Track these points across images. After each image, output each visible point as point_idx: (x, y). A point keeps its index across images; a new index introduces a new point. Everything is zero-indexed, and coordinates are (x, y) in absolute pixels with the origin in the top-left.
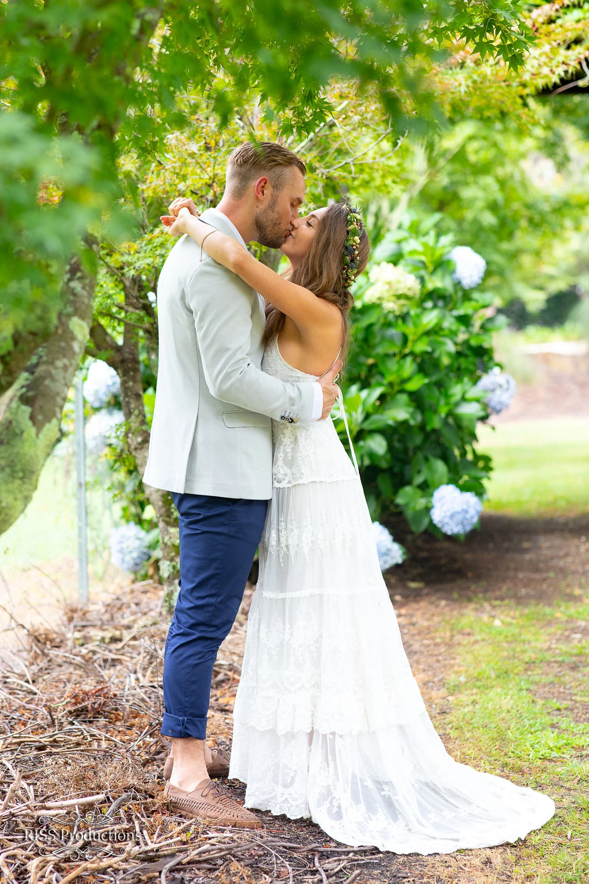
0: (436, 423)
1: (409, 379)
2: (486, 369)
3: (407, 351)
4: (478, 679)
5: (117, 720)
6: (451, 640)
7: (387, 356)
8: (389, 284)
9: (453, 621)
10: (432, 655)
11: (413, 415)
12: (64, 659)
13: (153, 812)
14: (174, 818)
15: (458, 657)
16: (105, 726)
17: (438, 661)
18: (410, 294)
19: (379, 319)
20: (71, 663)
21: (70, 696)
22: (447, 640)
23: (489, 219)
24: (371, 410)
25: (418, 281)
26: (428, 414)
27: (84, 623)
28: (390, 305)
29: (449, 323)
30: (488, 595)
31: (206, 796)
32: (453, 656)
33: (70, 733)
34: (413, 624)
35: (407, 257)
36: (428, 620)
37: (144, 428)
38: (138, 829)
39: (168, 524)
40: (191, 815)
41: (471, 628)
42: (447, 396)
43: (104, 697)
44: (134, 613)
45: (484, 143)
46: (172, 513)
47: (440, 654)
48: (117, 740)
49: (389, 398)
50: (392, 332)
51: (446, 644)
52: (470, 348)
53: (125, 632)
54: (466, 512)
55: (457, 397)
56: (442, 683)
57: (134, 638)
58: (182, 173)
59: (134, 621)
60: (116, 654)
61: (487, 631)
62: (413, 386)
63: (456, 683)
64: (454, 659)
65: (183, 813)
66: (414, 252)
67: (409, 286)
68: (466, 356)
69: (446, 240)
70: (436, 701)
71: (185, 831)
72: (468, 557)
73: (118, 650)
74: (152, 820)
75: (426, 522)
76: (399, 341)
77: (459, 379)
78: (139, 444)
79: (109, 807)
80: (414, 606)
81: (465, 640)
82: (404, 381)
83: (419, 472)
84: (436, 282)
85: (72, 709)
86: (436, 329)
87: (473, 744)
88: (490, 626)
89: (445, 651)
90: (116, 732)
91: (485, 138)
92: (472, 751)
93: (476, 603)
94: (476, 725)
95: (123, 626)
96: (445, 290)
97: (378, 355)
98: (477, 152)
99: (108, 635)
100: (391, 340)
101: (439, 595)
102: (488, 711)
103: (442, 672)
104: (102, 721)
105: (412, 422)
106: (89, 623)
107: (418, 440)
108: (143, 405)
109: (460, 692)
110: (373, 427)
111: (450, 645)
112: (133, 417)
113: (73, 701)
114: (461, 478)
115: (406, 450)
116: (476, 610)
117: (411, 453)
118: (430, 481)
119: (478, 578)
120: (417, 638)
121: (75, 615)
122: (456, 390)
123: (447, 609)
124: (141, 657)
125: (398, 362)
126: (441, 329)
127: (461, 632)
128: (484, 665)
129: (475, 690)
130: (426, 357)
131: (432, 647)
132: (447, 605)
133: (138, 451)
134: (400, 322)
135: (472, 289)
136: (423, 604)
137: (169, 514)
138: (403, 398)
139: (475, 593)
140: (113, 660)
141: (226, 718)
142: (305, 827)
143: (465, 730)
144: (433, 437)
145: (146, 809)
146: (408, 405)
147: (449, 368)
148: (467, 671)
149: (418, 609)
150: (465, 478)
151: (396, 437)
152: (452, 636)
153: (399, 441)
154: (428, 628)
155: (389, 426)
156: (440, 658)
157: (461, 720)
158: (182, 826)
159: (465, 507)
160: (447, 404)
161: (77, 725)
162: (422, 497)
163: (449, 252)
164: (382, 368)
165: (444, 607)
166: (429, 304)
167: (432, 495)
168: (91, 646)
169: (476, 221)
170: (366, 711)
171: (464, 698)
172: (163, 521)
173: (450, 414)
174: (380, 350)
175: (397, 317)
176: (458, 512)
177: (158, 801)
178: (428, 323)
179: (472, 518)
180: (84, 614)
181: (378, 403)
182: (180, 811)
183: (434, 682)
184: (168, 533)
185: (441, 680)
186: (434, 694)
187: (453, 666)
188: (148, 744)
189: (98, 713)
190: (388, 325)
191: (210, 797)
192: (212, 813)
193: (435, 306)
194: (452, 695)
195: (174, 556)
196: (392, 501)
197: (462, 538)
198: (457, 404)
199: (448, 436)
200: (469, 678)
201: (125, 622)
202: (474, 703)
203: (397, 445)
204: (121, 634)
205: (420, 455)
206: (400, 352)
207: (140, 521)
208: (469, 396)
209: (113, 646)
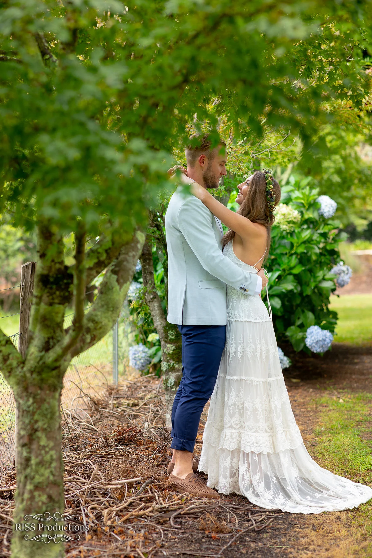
0: (308, 291)
1: (294, 267)
2: (335, 263)
3: (293, 252)
4: (331, 430)
5: (141, 444)
6: (316, 409)
7: (282, 254)
8: (284, 215)
9: (317, 399)
10: (306, 417)
11: (296, 287)
12: (109, 414)
13: (164, 489)
14: (174, 493)
15: (320, 418)
16: (135, 447)
17: (310, 420)
18: (295, 221)
19: (278, 234)
20: (113, 416)
21: (116, 432)
22: (314, 409)
23: (336, 179)
24: (273, 284)
25: (300, 214)
26: (304, 287)
27: (118, 396)
28: (284, 227)
29: (316, 237)
30: (336, 386)
31: (191, 481)
32: (317, 417)
33: (116, 450)
34: (295, 401)
35: (294, 201)
36: (303, 399)
37: (154, 290)
38: (157, 497)
39: (166, 342)
40: (183, 491)
41: (327, 403)
42: (315, 277)
43: (134, 432)
44: (145, 391)
45: (335, 137)
46: (169, 336)
47: (310, 416)
48: (141, 454)
49: (283, 278)
50: (285, 241)
51: (313, 411)
52: (327, 250)
53: (140, 401)
54: (325, 340)
55: (321, 278)
56: (312, 431)
57: (145, 404)
58: (180, 155)
59: (145, 395)
60: (136, 412)
61: (336, 405)
62: (296, 271)
63: (320, 431)
64: (318, 419)
65: (179, 490)
66: (297, 198)
67: (295, 216)
68: (325, 255)
69: (315, 191)
70: (309, 440)
71: (181, 499)
72: (324, 366)
73: (136, 410)
74: (163, 493)
75: (302, 346)
76: (288, 246)
77: (321, 268)
78: (151, 299)
79: (141, 486)
80: (296, 391)
81: (324, 409)
82: (291, 268)
83: (299, 318)
84: (309, 215)
85: (117, 438)
86: (309, 240)
87: (330, 461)
88: (337, 402)
89: (313, 415)
90: (141, 451)
91: (335, 134)
92: (329, 464)
93: (329, 391)
94: (331, 452)
95: (139, 398)
96: (314, 218)
97: (277, 254)
98: (331, 142)
99: (131, 402)
100: (285, 246)
101: (309, 386)
102: (337, 445)
103: (312, 425)
104: (133, 445)
105: (295, 291)
106: (120, 396)
107: (298, 301)
108: (153, 278)
109: (322, 436)
110: (274, 293)
111: (315, 412)
112: (148, 285)
113: (118, 434)
114: (322, 322)
115: (292, 306)
116: (330, 394)
117: (294, 308)
118: (305, 324)
119: (330, 377)
120: (298, 408)
121: (113, 392)
122: (320, 274)
123: (313, 393)
124: (150, 414)
125: (288, 258)
126: (312, 240)
127: (322, 405)
128: (334, 422)
129: (330, 435)
130: (303, 255)
131: (306, 412)
132: (313, 392)
133: (151, 303)
134: (289, 236)
135: (329, 219)
136: (300, 390)
137: (167, 337)
138: (291, 278)
139: (329, 385)
140: (134, 415)
141: (197, 445)
142: (242, 499)
143: (325, 454)
144: (306, 300)
145: (160, 488)
146: (293, 282)
147: (316, 261)
148: (325, 425)
149: (298, 393)
150: (324, 322)
151: (286, 299)
152: (316, 408)
153: (288, 301)
154: (303, 403)
155: (283, 292)
156: (311, 418)
157: (323, 449)
158: (179, 496)
159: (324, 338)
160: (315, 281)
161: (119, 447)
162: (300, 332)
163: (317, 198)
164: (279, 261)
165: (311, 393)
166: (305, 226)
167: (306, 331)
168: (122, 408)
169: (329, 180)
170: (273, 442)
171: (324, 438)
172: (163, 340)
173: (316, 287)
174: (278, 251)
175: (287, 233)
176: (320, 340)
177: (166, 484)
178: (305, 237)
179: (328, 343)
180: (118, 391)
181: (277, 280)
182: (177, 489)
183: (307, 430)
184: (166, 347)
185: (311, 430)
186: (308, 436)
187: (318, 422)
188: (158, 457)
189: (131, 441)
190: (283, 237)
191: (194, 482)
192: (195, 491)
193: (308, 228)
194: (317, 437)
195: (169, 360)
196: (284, 334)
197: (322, 355)
198: (320, 282)
199: (315, 299)
200: (326, 428)
201: (140, 396)
202: (330, 441)
203: (287, 303)
204: (138, 402)
205: (299, 309)
206: (289, 253)
207: (145, 342)
208: (326, 277)
209: (134, 408)
